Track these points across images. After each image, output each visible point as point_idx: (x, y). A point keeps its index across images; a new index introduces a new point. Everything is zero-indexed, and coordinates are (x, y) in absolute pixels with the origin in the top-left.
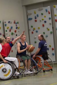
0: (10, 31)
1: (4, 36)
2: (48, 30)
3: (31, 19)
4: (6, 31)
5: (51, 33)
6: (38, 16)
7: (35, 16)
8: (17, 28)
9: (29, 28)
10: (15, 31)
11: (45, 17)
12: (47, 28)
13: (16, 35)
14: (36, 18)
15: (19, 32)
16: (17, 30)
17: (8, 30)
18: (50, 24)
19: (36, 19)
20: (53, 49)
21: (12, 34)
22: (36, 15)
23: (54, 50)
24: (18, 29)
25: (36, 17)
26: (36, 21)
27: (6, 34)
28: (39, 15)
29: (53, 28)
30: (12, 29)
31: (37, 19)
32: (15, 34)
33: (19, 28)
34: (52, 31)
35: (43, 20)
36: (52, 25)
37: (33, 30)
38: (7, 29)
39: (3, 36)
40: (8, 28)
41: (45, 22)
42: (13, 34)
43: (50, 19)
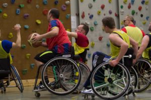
0: (129, 7)
1: (118, 16)
4: (122, 7)
8: (143, 2)
10: (140, 9)
13: (142, 16)
15: (147, 9)
16: (144, 7)
17: (126, 6)
21: (133, 13)
24: (146, 4)
27: (121, 12)
30: (132, 4)
32: (139, 13)
33: (148, 2)
38: (123, 4)
39: (116, 15)
40: (126, 1)
42: (135, 14)
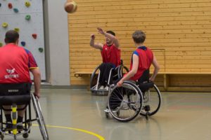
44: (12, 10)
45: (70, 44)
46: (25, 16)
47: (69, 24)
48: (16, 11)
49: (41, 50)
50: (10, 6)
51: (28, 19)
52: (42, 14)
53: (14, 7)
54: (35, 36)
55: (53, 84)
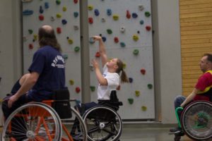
2: (71, 42)
3: (29, 13)
5: (77, 50)
6: (47, 6)
7: (41, 7)
9: (24, 36)
11: (64, 10)
12: (68, 38)
14: (41, 11)
18: (76, 28)
19: (42, 14)
20: (78, 90)
22: (42, 4)
23: (80, 93)
25: (43, 8)
26: (41, 18)
28: (50, 5)
29: (82, 37)
31: (44, 14)
34: (79, 45)
35: (58, 16)
36: (79, 30)
37: (34, 41)
41: (64, 22)
43: (76, 15)
44: (118, 44)
45: (183, 78)
46: (133, 50)
47: (182, 57)
48: (123, 45)
49: (150, 86)
50: (116, 40)
51: (136, 53)
52: (152, 48)
53: (121, 40)
54: (143, 72)
55: (164, 122)
